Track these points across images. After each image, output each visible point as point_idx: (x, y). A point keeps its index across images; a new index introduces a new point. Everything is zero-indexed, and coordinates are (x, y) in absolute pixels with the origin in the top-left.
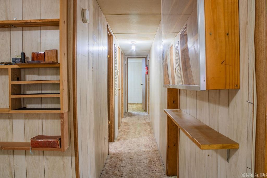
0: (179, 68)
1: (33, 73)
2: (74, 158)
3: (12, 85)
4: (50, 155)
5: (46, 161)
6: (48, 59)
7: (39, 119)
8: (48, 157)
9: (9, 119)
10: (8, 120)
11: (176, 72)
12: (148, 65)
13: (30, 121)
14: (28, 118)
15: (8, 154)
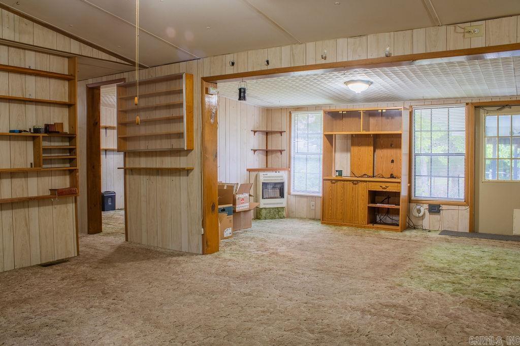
2: (74, 204)
5: (54, 210)
7: (49, 176)
8: (56, 206)
9: (25, 177)
14: (41, 177)
15: (24, 207)
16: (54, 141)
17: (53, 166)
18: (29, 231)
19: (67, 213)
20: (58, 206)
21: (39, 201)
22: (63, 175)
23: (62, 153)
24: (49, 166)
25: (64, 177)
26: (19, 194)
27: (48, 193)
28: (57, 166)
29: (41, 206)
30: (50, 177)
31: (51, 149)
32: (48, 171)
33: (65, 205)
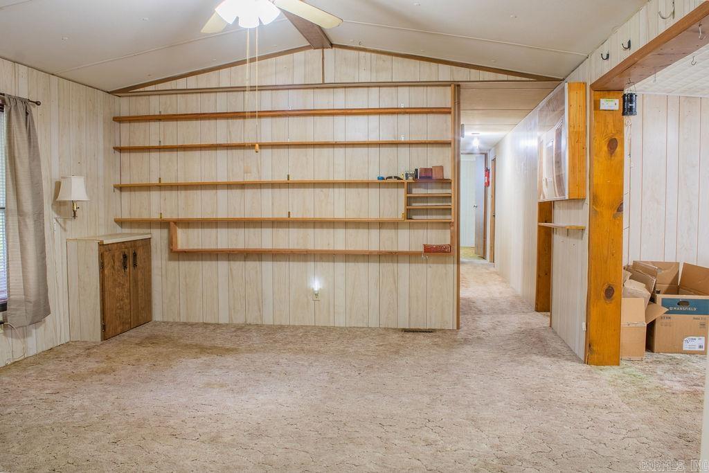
0: (551, 179)
1: (419, 187)
2: (456, 266)
3: (407, 197)
4: (433, 263)
5: (429, 269)
6: (436, 174)
7: (424, 229)
8: (432, 265)
9: (395, 229)
10: (394, 231)
11: (547, 185)
12: (490, 166)
13: (416, 231)
14: (414, 229)
15: (392, 262)
16: (432, 188)
17: (429, 217)
18: (397, 289)
19: (446, 274)
20: (435, 265)
21: (411, 256)
22: (442, 229)
23: (443, 202)
24: (425, 217)
25: (443, 230)
26: (388, 247)
27: (422, 249)
28: (434, 217)
29: (412, 263)
30: (426, 231)
31: (427, 197)
32: (423, 222)
33: (443, 265)
